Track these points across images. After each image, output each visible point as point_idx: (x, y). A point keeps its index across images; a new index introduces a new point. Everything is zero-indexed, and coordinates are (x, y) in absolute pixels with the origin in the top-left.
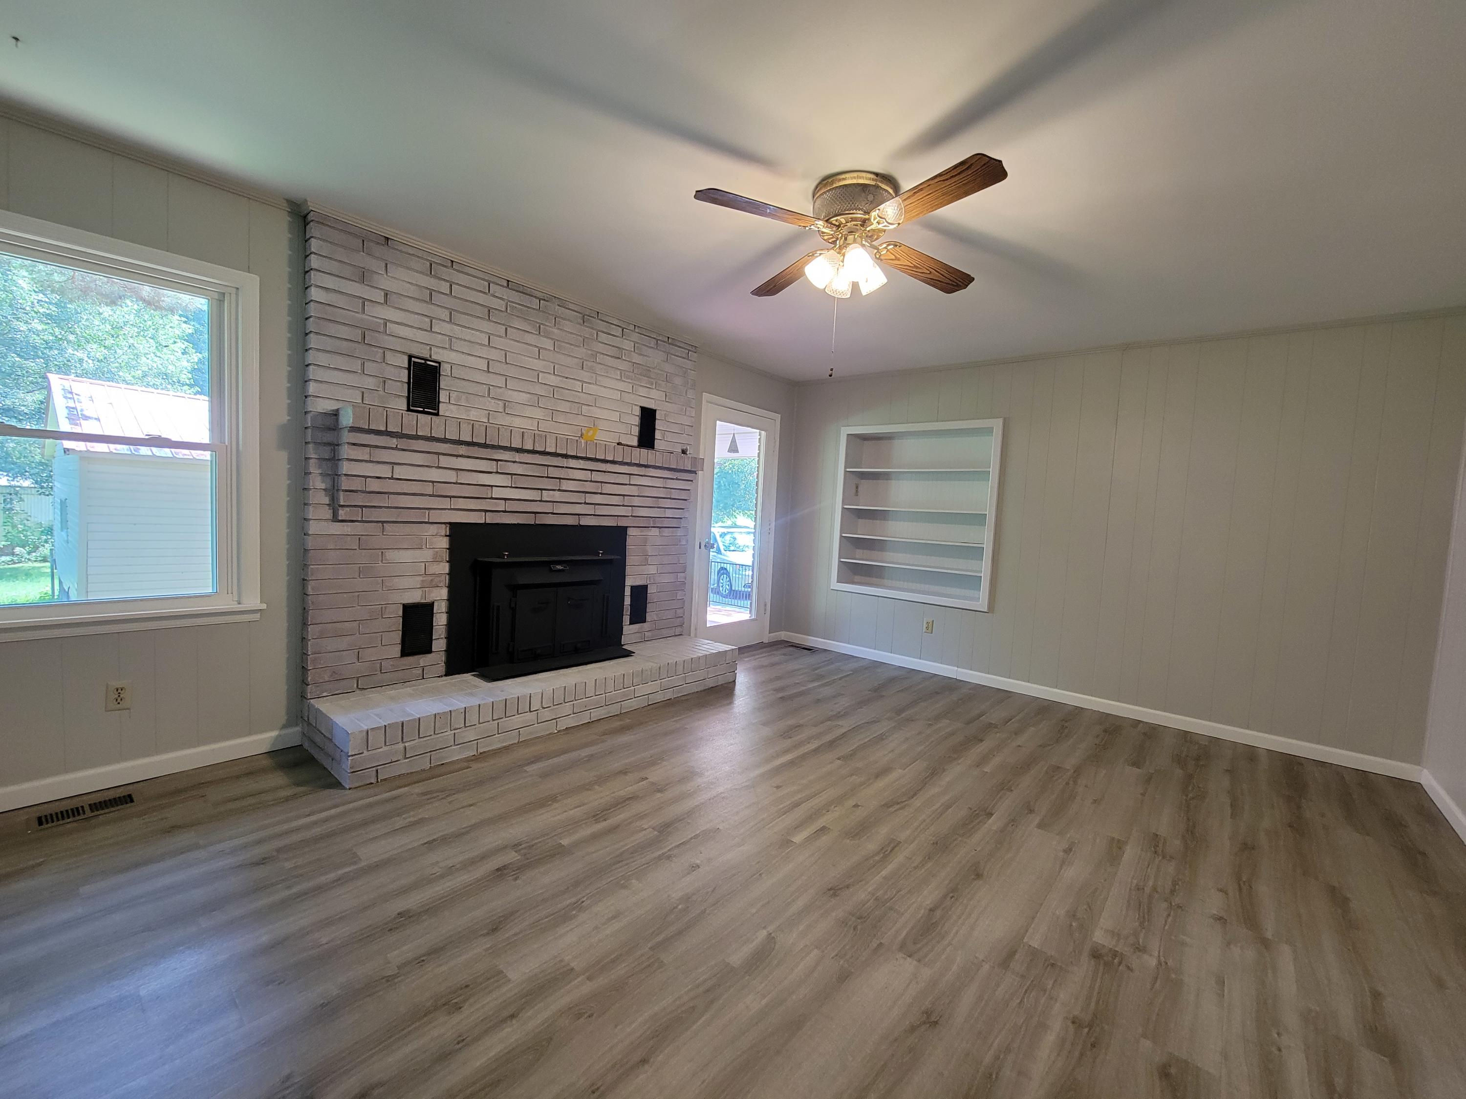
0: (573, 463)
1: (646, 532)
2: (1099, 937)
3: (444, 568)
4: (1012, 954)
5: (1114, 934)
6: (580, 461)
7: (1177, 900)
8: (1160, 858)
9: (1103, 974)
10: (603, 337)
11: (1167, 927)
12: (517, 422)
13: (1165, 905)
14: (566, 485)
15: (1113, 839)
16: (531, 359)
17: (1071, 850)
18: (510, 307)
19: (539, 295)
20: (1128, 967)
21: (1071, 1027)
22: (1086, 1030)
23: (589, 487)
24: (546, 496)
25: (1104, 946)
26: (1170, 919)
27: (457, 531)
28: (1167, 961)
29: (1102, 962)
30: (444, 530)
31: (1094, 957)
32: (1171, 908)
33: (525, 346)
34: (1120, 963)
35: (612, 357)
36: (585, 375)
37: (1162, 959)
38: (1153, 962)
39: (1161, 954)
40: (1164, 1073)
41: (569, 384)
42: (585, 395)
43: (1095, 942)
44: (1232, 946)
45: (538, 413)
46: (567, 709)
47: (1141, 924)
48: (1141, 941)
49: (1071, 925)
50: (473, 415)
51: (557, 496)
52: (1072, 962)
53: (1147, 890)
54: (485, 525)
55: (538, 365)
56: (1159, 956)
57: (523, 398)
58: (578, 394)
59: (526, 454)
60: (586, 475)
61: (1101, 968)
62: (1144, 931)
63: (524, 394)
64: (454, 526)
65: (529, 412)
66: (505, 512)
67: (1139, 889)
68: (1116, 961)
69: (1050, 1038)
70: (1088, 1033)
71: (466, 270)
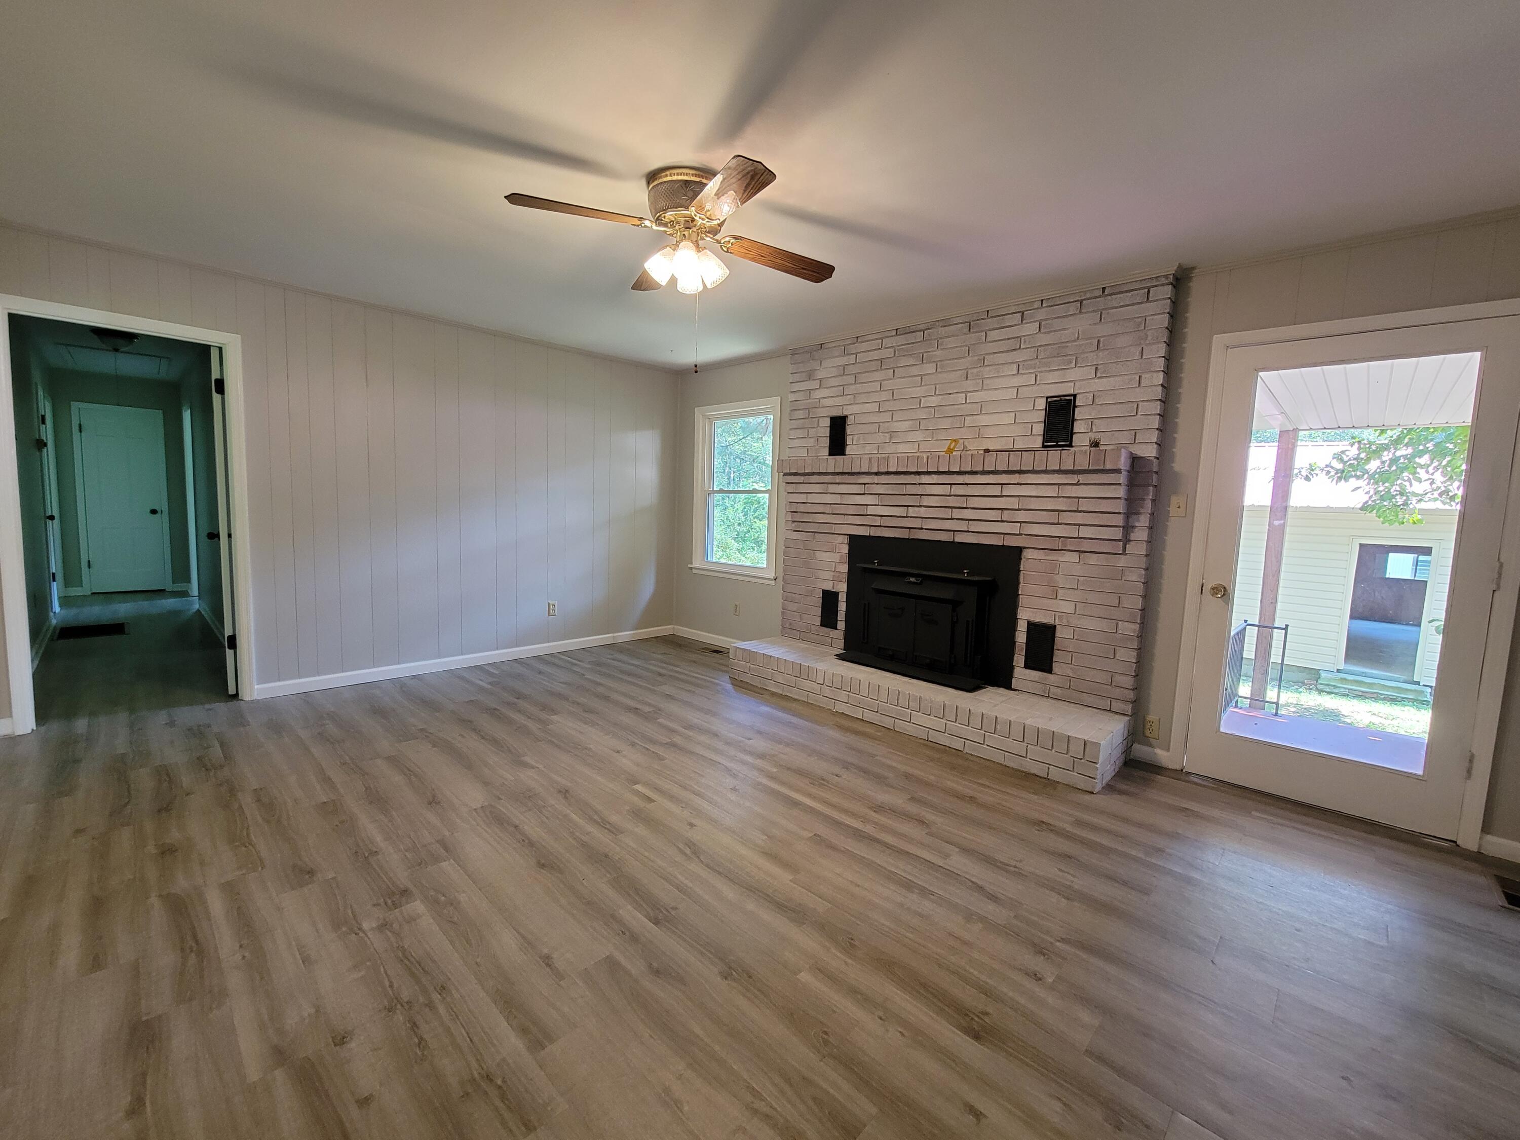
0: (925, 479)
1: (1054, 556)
2: (418, 906)
3: (844, 568)
4: (446, 849)
5: (411, 919)
6: (933, 476)
7: (399, 1017)
8: (476, 1075)
9: (388, 887)
10: (993, 335)
11: (382, 970)
12: (901, 448)
13: (405, 995)
14: (926, 501)
15: (552, 1040)
16: (914, 389)
17: (548, 965)
18: (898, 350)
19: (922, 327)
20: (378, 905)
21: (375, 850)
22: (366, 855)
23: (952, 501)
24: (912, 512)
25: (407, 903)
26: (387, 984)
27: (854, 540)
28: (357, 936)
29: (397, 892)
30: (846, 540)
31: (405, 891)
32: (396, 998)
33: (911, 378)
34: (386, 903)
35: (1007, 351)
36: (969, 385)
37: (361, 934)
38: (365, 926)
39: (366, 939)
40: (311, 872)
41: (950, 399)
42: (969, 405)
43: (416, 900)
44: (313, 1011)
45: (919, 436)
46: (843, 695)
47: (404, 950)
48: (389, 934)
49: (444, 895)
50: (868, 449)
51: (923, 512)
52: (412, 875)
53: (436, 997)
54: (869, 537)
55: (919, 392)
56: (366, 934)
57: (905, 425)
58: (962, 406)
59: (883, 476)
60: (945, 490)
61: (393, 888)
62: (395, 945)
63: (907, 422)
64: (851, 536)
65: (911, 437)
66: (880, 526)
67: (443, 989)
68: (389, 901)
69: (379, 838)
70: (364, 854)
71: (867, 338)
